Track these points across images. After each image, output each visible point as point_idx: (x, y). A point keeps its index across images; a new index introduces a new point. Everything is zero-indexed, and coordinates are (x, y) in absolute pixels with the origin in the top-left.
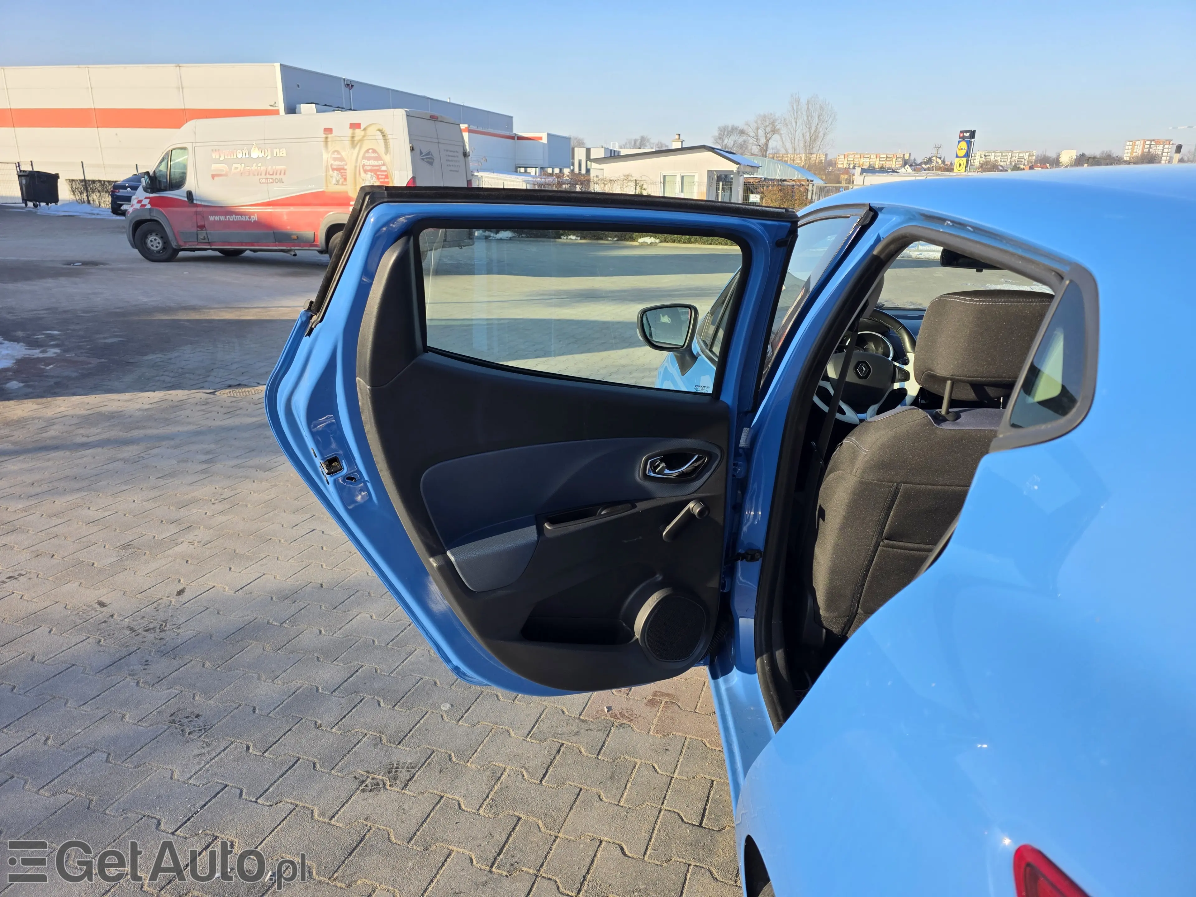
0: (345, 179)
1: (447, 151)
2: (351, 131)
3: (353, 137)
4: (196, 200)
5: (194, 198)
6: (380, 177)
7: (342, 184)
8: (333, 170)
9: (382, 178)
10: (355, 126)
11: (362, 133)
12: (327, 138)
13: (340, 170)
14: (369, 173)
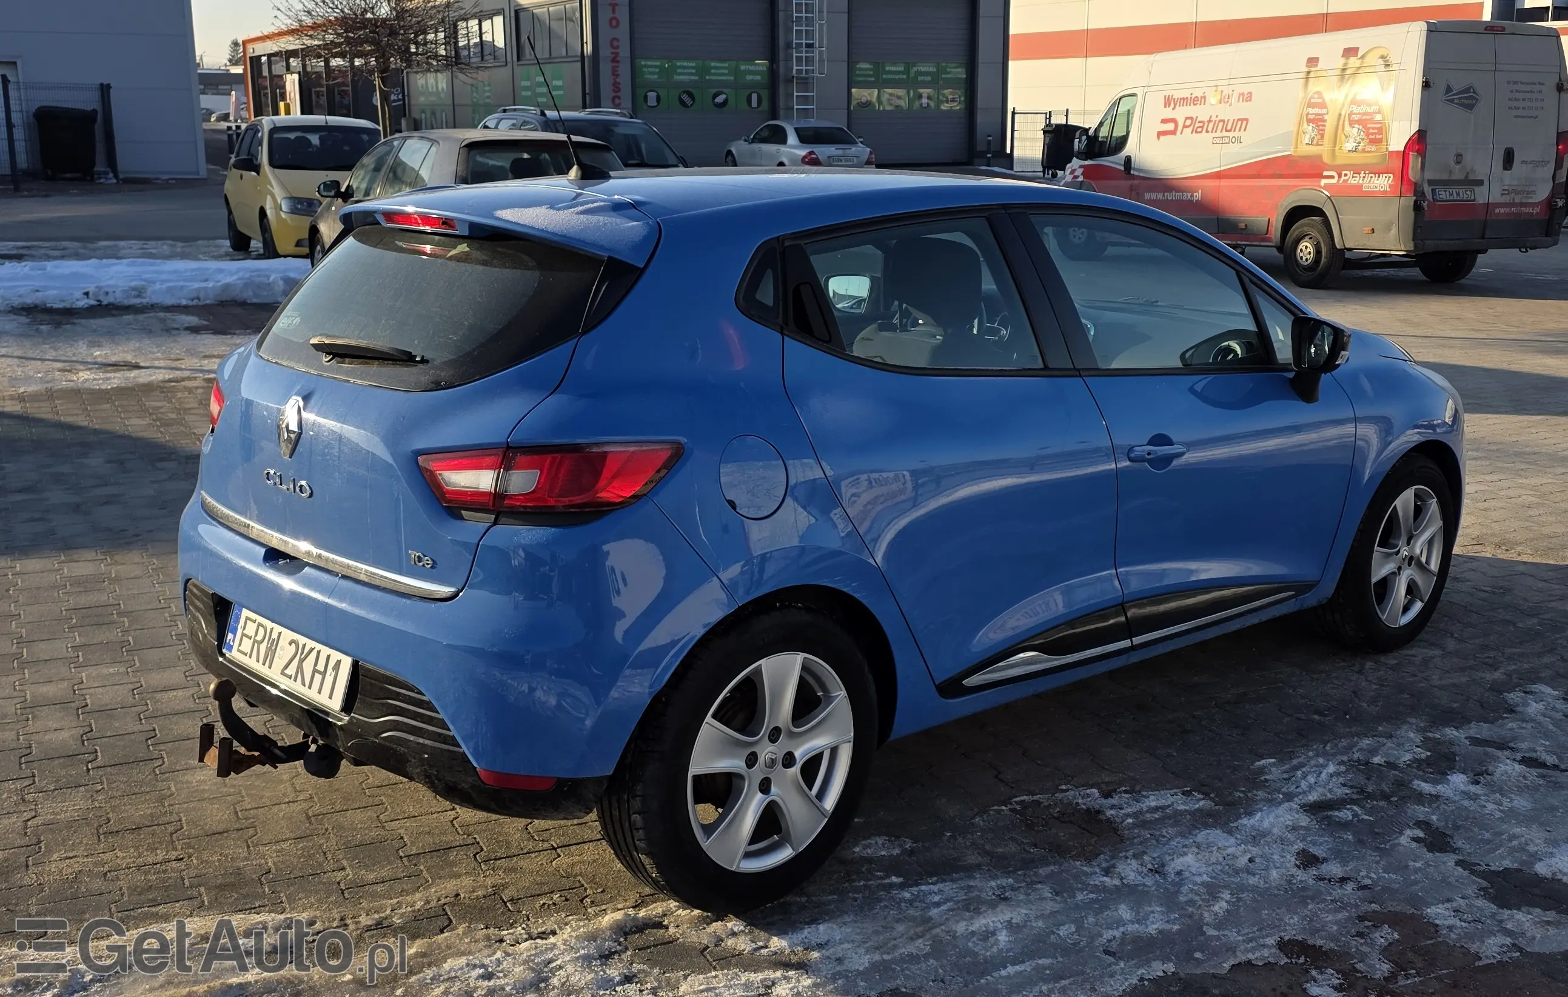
0: (1322, 136)
1: (1515, 83)
2: (1343, 61)
3: (1344, 70)
4: (1134, 169)
5: (1133, 166)
6: (1371, 131)
7: (1318, 145)
8: (1309, 121)
9: (1372, 134)
10: (1350, 52)
11: (1358, 63)
12: (1308, 73)
13: (1318, 122)
14: (1356, 126)
